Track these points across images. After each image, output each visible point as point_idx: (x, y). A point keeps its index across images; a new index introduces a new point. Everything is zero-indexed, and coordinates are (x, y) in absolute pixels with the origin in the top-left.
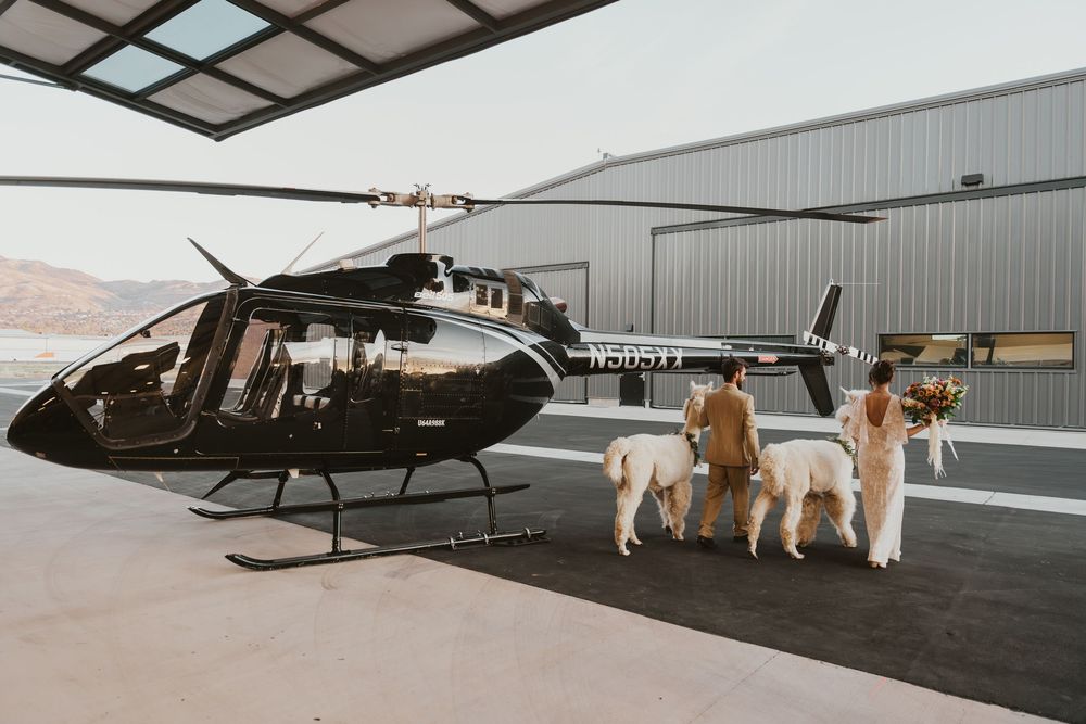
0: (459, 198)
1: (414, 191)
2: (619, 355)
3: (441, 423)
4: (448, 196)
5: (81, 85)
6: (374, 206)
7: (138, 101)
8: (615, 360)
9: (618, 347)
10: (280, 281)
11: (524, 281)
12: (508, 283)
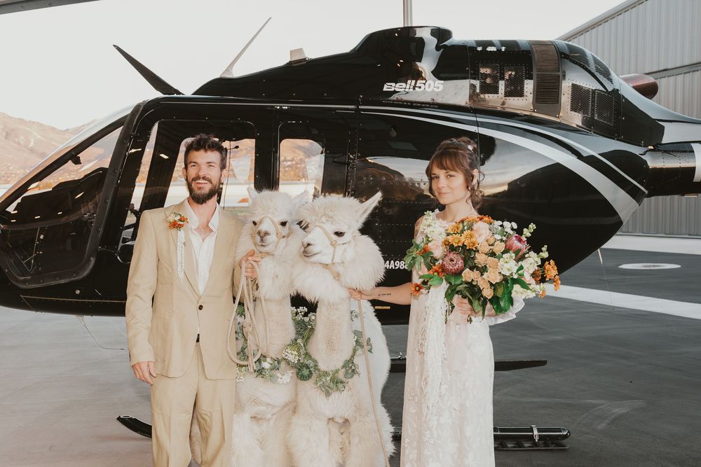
10: (219, 86)
11: (567, 52)
12: (536, 56)
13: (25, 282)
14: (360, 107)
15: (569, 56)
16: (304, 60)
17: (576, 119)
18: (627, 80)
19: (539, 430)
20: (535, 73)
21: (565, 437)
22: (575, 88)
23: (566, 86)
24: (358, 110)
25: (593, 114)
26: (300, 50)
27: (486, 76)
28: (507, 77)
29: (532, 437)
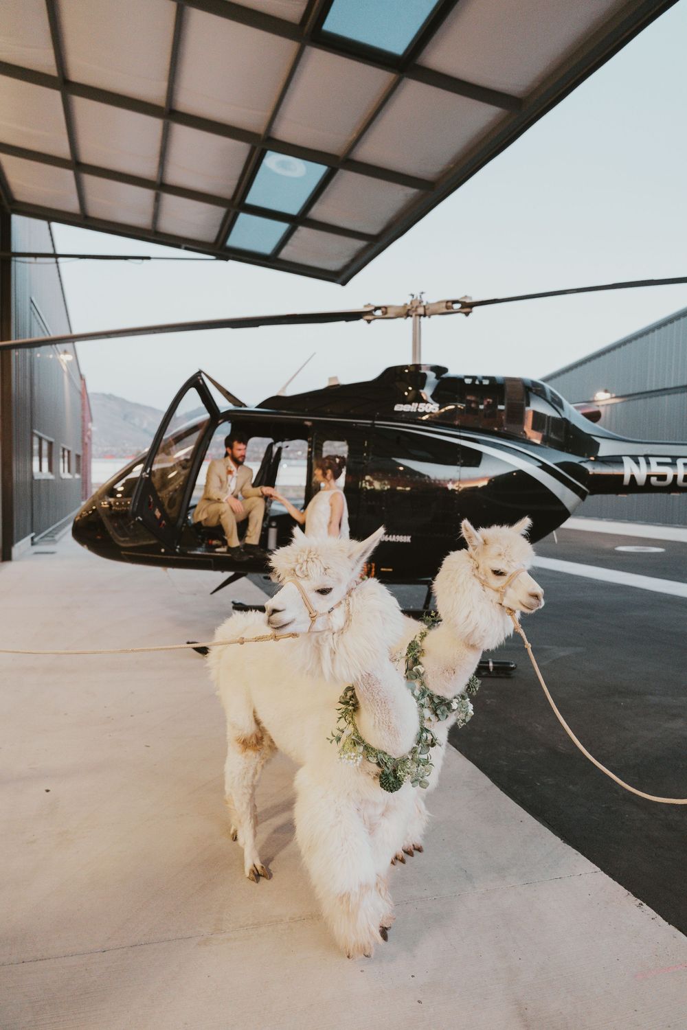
0: (455, 302)
1: (408, 300)
2: (669, 472)
3: (407, 539)
4: (442, 302)
5: (231, 255)
6: (369, 321)
7: (271, 261)
8: (662, 477)
9: (669, 460)
10: (275, 402)
11: (530, 386)
12: (508, 389)
13: (123, 542)
14: (376, 422)
15: (531, 390)
16: (338, 385)
17: (536, 438)
18: (577, 408)
19: (494, 663)
20: (506, 401)
21: (513, 668)
22: (536, 414)
23: (529, 410)
24: (373, 424)
25: (548, 432)
26: (336, 378)
27: (471, 402)
28: (486, 403)
29: (488, 667)
